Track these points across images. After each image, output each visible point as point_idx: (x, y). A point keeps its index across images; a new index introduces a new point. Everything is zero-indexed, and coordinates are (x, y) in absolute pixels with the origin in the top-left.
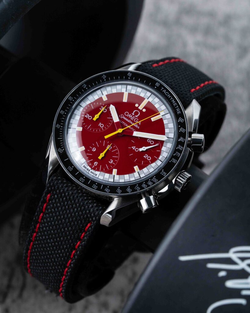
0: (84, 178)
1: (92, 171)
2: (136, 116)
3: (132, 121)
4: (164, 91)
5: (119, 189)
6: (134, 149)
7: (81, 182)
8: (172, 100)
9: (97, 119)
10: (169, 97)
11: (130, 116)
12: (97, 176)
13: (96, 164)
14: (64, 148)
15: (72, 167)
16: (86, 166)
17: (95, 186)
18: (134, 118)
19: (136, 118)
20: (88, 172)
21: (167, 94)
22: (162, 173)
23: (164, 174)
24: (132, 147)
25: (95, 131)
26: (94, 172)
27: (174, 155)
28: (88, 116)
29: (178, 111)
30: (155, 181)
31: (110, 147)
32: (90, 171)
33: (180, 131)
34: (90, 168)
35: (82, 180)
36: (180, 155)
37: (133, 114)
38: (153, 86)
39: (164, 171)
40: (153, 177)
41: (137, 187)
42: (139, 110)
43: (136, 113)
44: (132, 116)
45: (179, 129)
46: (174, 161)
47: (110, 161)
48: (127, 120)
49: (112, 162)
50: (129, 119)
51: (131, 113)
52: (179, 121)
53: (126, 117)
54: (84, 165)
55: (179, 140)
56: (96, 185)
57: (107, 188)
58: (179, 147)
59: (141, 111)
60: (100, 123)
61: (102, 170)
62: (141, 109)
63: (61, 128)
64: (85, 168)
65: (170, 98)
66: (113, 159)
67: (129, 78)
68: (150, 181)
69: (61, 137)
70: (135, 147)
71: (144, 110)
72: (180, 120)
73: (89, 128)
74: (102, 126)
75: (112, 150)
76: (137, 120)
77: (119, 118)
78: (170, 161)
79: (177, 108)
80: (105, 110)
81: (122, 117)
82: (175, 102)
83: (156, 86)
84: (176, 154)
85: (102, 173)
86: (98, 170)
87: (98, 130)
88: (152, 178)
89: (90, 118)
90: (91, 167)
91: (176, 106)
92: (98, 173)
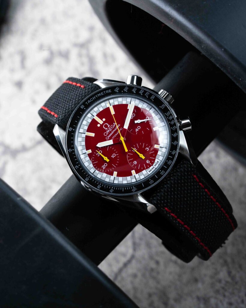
0: (161, 171)
1: (154, 165)
2: (109, 127)
3: (112, 130)
4: (89, 102)
5: (173, 143)
6: (138, 130)
7: (164, 174)
8: (98, 96)
9: (108, 158)
10: (94, 98)
11: (108, 131)
12: (159, 161)
13: (148, 162)
14: (132, 187)
15: (150, 181)
16: (149, 170)
17: (170, 162)
18: (110, 128)
19: (110, 127)
20: (155, 168)
21: (92, 100)
22: (163, 108)
23: (164, 106)
24: (136, 131)
25: (118, 161)
26: (156, 163)
27: (147, 97)
28: (104, 167)
29: (109, 92)
30: (169, 113)
31: (135, 149)
32: (154, 166)
33: (127, 91)
34: (152, 167)
35: (163, 173)
36: (148, 92)
37: (107, 129)
38: (83, 111)
39: (161, 106)
40: (165, 115)
41: (173, 128)
42: (103, 124)
43: (106, 126)
44: (108, 130)
45: (124, 92)
46: (153, 97)
47: (147, 150)
48: (111, 134)
49: (148, 148)
50: (110, 132)
51: (105, 131)
52: (118, 92)
53: (108, 135)
54: (148, 172)
55: (135, 92)
56: (168, 161)
57: (172, 152)
58: (141, 93)
59: (104, 122)
60: (112, 156)
61: (155, 157)
62: (103, 122)
63: (113, 189)
64: (151, 170)
65: (96, 97)
66: (145, 147)
67: (74, 130)
68: (169, 117)
69: (122, 189)
70: (136, 129)
71: (104, 120)
72: (117, 90)
73: (116, 166)
74: (114, 155)
75: (137, 148)
76: (112, 126)
77: (109, 140)
78: (153, 101)
79: (106, 92)
80: (100, 152)
81: (109, 138)
82: (100, 94)
83: (84, 108)
84: (147, 95)
85: (157, 157)
86: (154, 160)
87: (118, 158)
88: (167, 116)
89: (106, 165)
90: (150, 166)
91: (104, 93)
92: (156, 160)
